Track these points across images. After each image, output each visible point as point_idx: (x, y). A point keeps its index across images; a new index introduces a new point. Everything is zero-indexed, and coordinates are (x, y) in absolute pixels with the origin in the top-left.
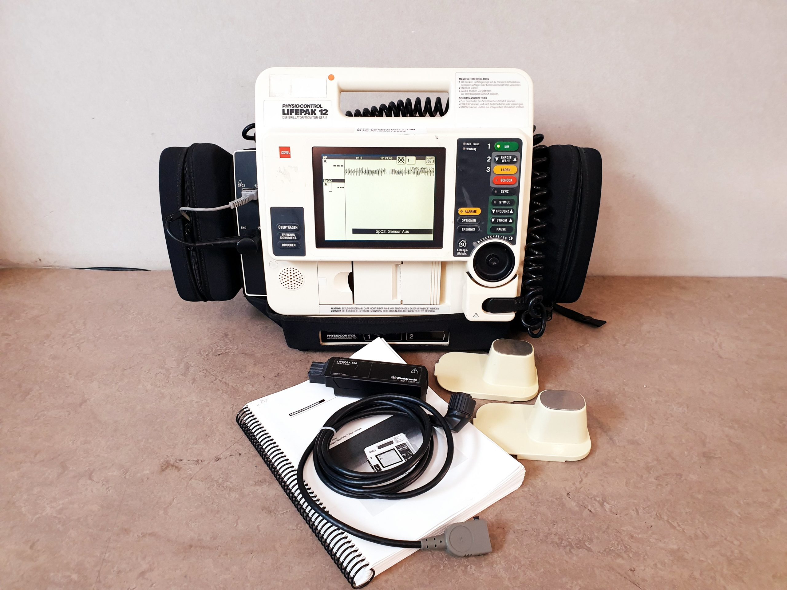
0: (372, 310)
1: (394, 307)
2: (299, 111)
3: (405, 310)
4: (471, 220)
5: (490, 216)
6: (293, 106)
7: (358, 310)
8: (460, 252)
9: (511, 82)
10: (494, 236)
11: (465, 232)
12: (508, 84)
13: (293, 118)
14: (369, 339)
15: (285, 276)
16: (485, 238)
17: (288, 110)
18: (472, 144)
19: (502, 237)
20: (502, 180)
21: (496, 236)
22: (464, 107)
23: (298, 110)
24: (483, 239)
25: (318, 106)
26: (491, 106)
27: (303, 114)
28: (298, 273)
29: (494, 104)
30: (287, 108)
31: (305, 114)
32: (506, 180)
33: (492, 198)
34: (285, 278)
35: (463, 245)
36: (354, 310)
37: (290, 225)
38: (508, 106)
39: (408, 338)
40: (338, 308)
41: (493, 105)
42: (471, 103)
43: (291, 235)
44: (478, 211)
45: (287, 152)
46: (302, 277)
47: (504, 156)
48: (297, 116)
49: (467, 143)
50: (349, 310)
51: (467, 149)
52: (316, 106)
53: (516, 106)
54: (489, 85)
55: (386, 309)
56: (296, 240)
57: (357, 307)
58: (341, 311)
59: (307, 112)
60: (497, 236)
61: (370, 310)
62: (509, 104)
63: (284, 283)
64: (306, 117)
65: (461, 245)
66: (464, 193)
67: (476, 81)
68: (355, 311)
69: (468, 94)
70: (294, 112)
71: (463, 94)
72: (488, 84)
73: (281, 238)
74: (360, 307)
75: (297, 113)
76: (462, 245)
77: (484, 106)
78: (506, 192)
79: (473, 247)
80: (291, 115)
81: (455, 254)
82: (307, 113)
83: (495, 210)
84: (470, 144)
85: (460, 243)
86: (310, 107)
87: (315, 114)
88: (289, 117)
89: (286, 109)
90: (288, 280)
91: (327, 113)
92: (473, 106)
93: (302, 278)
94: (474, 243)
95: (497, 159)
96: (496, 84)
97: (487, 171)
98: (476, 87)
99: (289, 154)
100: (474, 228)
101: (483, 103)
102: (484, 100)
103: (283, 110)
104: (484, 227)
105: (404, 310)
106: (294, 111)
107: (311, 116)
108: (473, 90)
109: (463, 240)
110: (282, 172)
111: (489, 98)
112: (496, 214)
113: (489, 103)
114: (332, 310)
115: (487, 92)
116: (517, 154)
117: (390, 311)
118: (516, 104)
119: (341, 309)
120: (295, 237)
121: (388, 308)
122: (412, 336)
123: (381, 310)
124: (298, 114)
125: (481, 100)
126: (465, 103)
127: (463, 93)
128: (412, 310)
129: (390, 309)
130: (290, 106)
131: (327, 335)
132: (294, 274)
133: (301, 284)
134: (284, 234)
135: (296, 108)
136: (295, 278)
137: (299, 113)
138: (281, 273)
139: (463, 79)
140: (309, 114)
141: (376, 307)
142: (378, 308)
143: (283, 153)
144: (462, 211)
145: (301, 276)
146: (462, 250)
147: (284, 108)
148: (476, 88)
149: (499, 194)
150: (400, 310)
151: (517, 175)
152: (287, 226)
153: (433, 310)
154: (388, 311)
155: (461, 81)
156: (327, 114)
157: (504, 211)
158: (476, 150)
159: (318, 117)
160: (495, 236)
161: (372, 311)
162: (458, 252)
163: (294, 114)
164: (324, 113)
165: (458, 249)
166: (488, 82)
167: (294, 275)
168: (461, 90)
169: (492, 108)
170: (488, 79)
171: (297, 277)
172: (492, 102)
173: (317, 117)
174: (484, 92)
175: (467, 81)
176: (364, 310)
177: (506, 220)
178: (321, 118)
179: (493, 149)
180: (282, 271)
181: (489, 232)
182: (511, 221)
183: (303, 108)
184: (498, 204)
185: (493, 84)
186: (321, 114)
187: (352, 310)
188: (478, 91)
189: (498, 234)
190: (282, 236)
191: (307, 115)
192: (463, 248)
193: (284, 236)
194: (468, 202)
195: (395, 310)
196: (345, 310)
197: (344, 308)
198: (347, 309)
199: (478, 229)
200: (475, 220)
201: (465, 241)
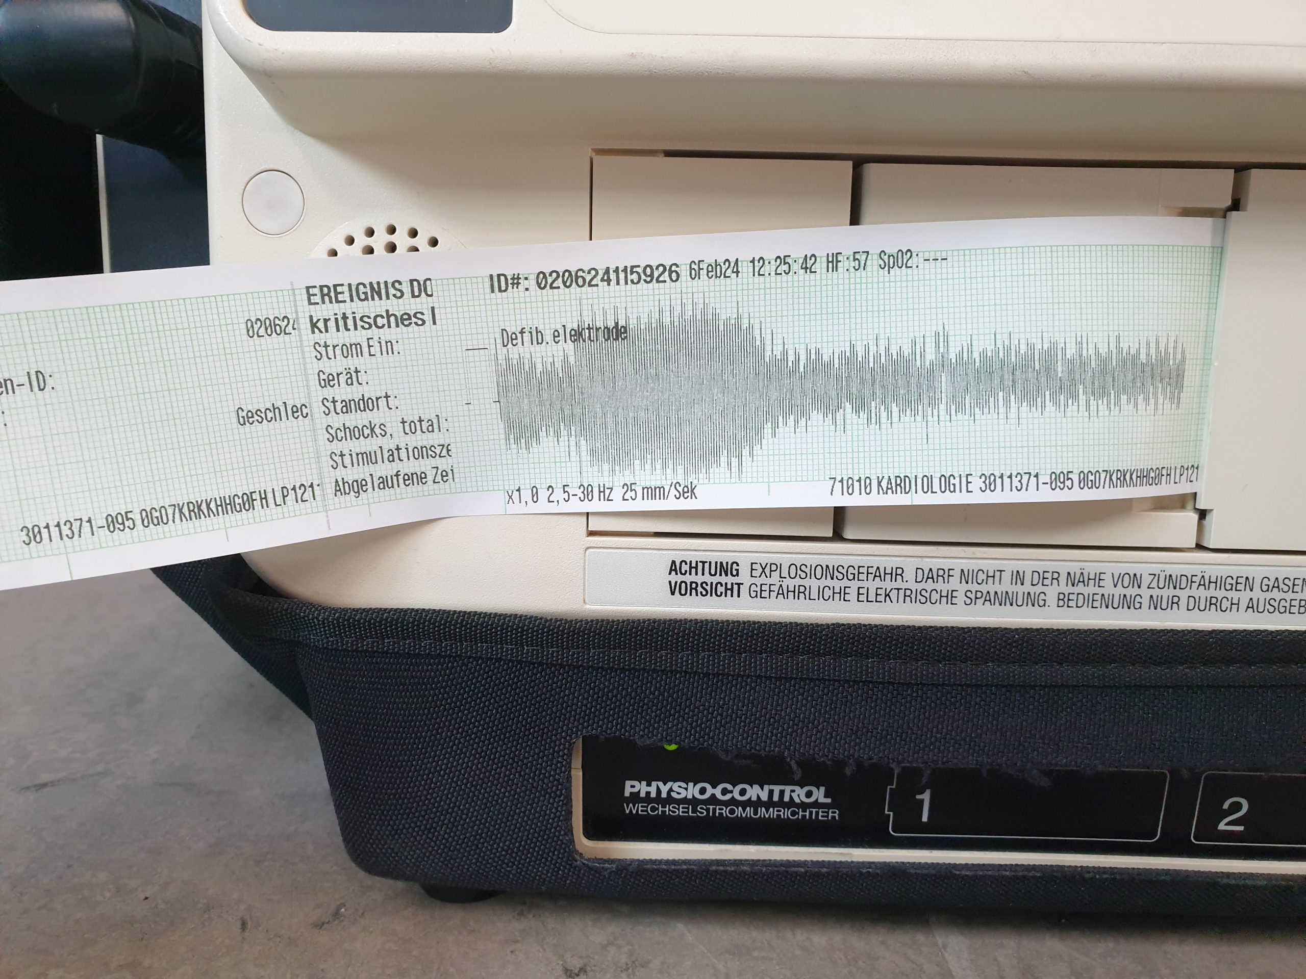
0: (974, 587)
1: (1146, 565)
3: (1220, 594)
7: (872, 585)
14: (925, 828)
36: (837, 584)
39: (1208, 830)
40: (724, 570)
50: (797, 581)
55: (1080, 588)
57: (866, 561)
58: (744, 590)
61: (964, 587)
68: (843, 594)
74: (889, 563)
105: (1212, 592)
114: (680, 578)
117: (1107, 603)
119: (744, 577)
121: (1098, 579)
122: (1236, 807)
123: (1039, 588)
128: (1276, 594)
129: (1108, 588)
131: (628, 783)
141: (1010, 566)
142: (1018, 577)
150: (1183, 595)
154: (1090, 601)
161: (972, 599)
176: (914, 586)
187: (823, 583)
195: (1145, 593)
196: (768, 581)
197: (767, 570)
198: (785, 573)
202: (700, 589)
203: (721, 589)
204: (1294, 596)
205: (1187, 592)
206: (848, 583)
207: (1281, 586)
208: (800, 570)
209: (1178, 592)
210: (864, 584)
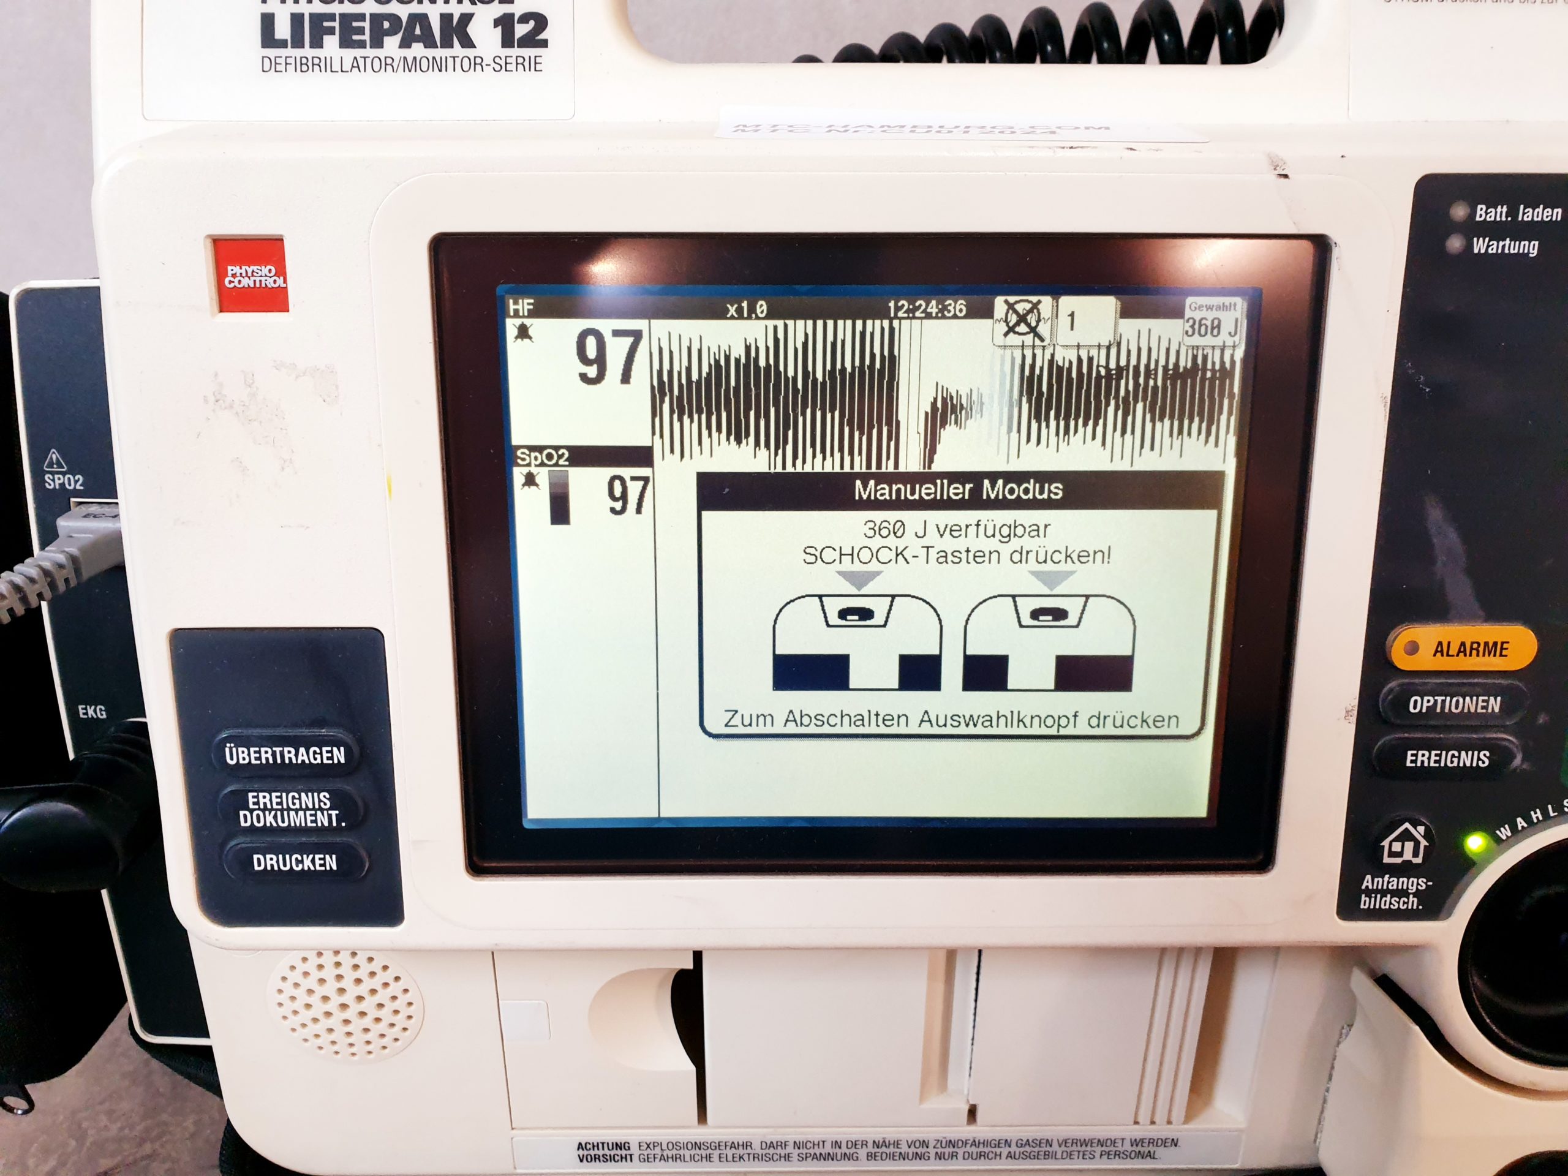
0: (805, 1151)
1: (931, 1134)
2: (366, 25)
3: (987, 1150)
4: (1470, 704)
7: (730, 1153)
8: (1384, 893)
11: (1424, 772)
13: (325, 65)
15: (310, 992)
16: (1545, 814)
17: (297, 20)
18: (1513, 212)
23: (361, 17)
24: (1536, 815)
27: (392, 43)
28: (382, 977)
30: (291, 7)
31: (405, 44)
34: (308, 1006)
35: (1408, 855)
36: (704, 1153)
37: (296, 743)
40: (618, 1146)
43: (307, 799)
44: (1520, 646)
45: (263, 275)
46: (403, 999)
48: (349, 54)
49: (1481, 209)
50: (674, 1152)
51: (1480, 246)
55: (884, 1149)
56: (340, 829)
57: (724, 1138)
58: (635, 1158)
59: (418, 31)
61: (797, 1151)
63: (306, 1030)
64: (410, 61)
65: (1392, 854)
66: (1433, 530)
68: (709, 1158)
70: (331, 31)
73: (246, 820)
74: (742, 1140)
75: (355, 37)
76: (1400, 854)
80: (316, 52)
81: (1348, 908)
82: (418, 39)
84: (1499, 213)
85: (1386, 843)
86: (433, 1)
87: (468, 43)
88: (304, 65)
89: (282, 11)
90: (328, 1014)
91: (542, 36)
93: (410, 1004)
94: (1475, 843)
99: (280, 282)
100: (1484, 754)
103: (268, 21)
104: (1549, 744)
105: (981, 1149)
106: (336, 24)
107: (439, 53)
109: (1407, 825)
110: (231, 407)
114: (586, 1152)
117: (903, 1157)
119: (634, 1150)
120: (334, 813)
121: (897, 1144)
123: (853, 1150)
124: (361, 45)
128: (1028, 1149)
129: (904, 1148)
132: (358, 981)
133: (405, 1029)
134: (264, 798)
135: (346, 6)
136: (368, 1004)
137: (367, 37)
138: (284, 979)
140: (430, 43)
141: (830, 1140)
142: (837, 1144)
143: (241, 276)
144: (1413, 648)
145: (399, 994)
146: (1394, 883)
150: (960, 1152)
152: (278, 750)
153: (1146, 1150)
154: (891, 1157)
156: (544, 44)
158: (1534, 253)
159: (488, 60)
161: (803, 1158)
162: (1369, 892)
163: (331, 42)
164: (526, 33)
165: (1369, 877)
167: (363, 989)
171: (377, 999)
173: (477, 63)
176: (760, 1152)
178: (502, 66)
180: (293, 968)
183: (395, 8)
186: (508, 41)
187: (693, 1152)
190: (251, 811)
191: (418, 49)
192: (1405, 870)
193: (265, 808)
194: (1460, 587)
195: (932, 1152)
196: (653, 1152)
197: (651, 1146)
198: (664, 1147)
199: (1515, 757)
200: (1495, 704)
201: (1419, 832)
202: (601, 1158)
203: (617, 1158)
204: (1041, 1149)
205: (963, 1149)
206: (712, 1152)
207: (1031, 1144)
208: (675, 1145)
209: (956, 1149)
210: (724, 1152)
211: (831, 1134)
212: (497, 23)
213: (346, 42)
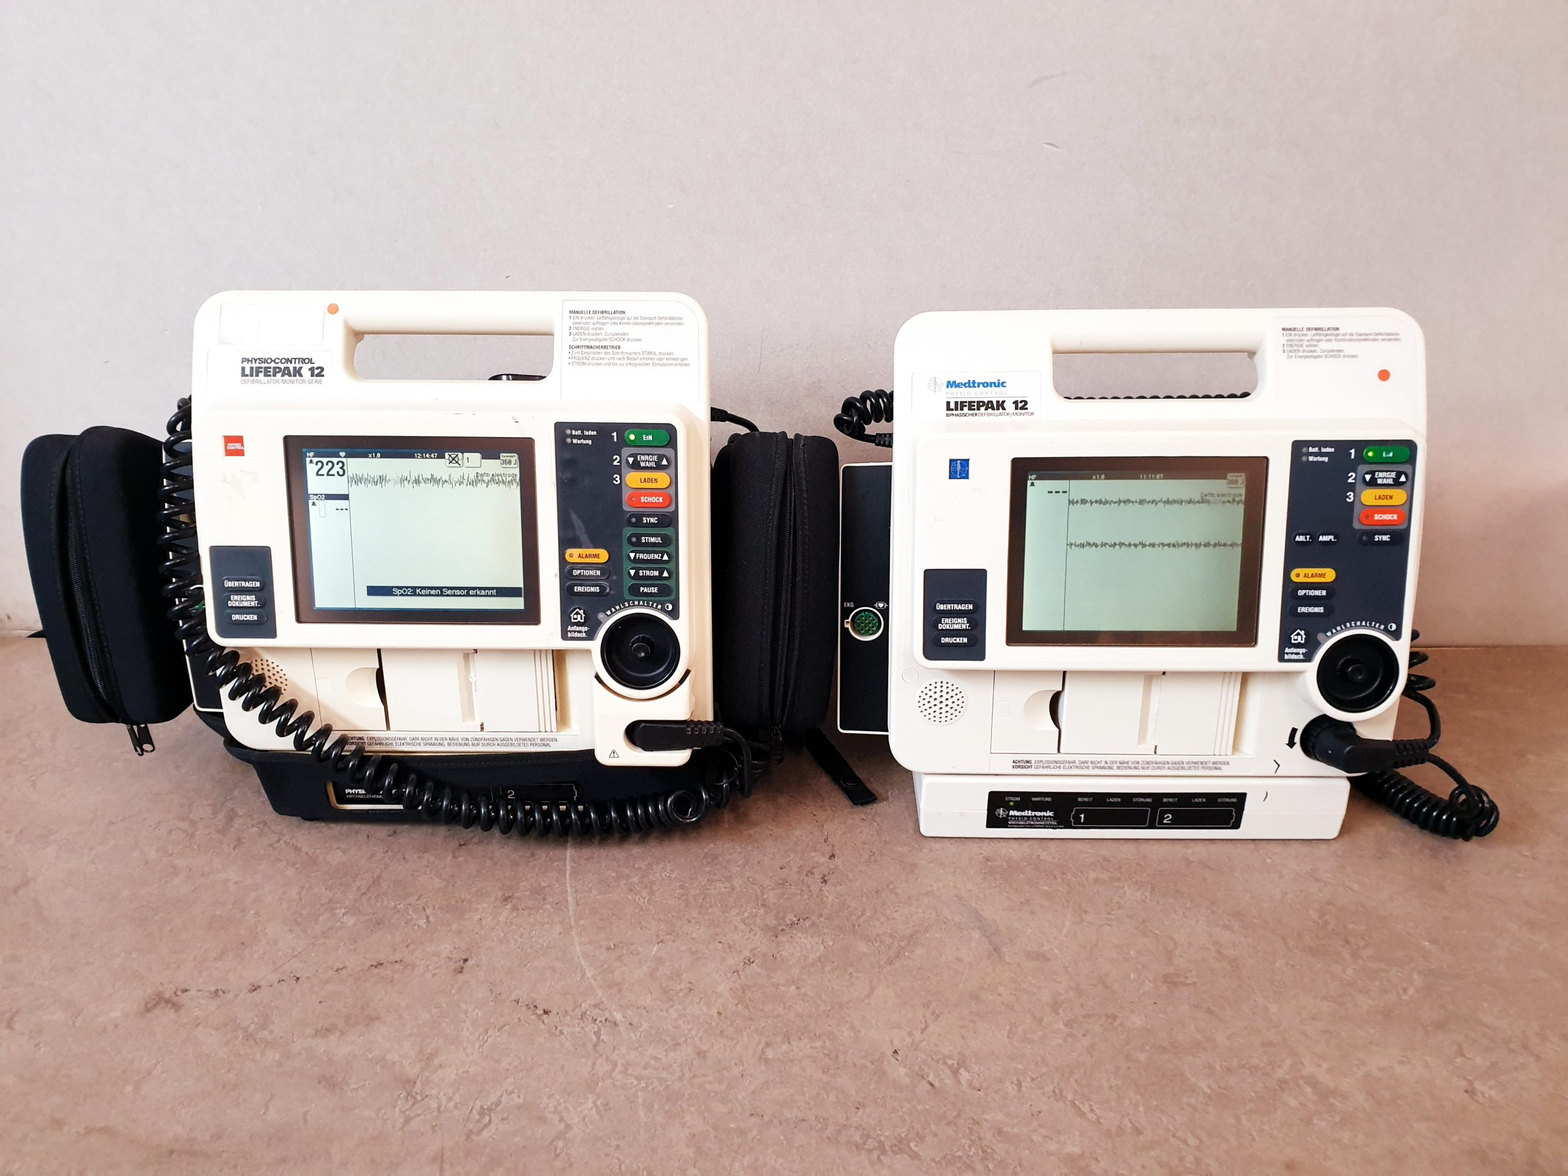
1: (469, 736)
2: (272, 370)
3: (490, 742)
4: (591, 573)
5: (627, 565)
6: (262, 361)
7: (400, 741)
8: (575, 632)
9: (666, 318)
10: (636, 603)
11: (580, 594)
12: (660, 321)
13: (260, 382)
16: (620, 607)
17: (252, 368)
18: (583, 432)
19: (653, 605)
20: (643, 499)
21: (641, 603)
22: (578, 363)
23: (270, 368)
24: (616, 607)
25: (307, 361)
26: (629, 362)
27: (279, 375)
28: (277, 669)
29: (635, 359)
30: (250, 365)
31: (283, 376)
32: (650, 499)
33: (628, 531)
35: (580, 619)
36: (391, 742)
37: (246, 580)
38: (661, 362)
39: (505, 798)
40: (360, 739)
41: (632, 360)
42: (592, 356)
43: (248, 598)
44: (603, 555)
45: (238, 446)
46: (284, 678)
47: (643, 454)
48: (267, 378)
49: (573, 431)
50: (380, 741)
51: (575, 441)
52: (303, 361)
53: (674, 362)
54: (625, 323)
55: (453, 741)
56: (257, 607)
57: (398, 735)
59: (287, 372)
60: (644, 603)
61: (424, 742)
62: (661, 359)
64: (283, 381)
65: (574, 619)
66: (575, 523)
67: (600, 315)
68: (392, 744)
69: (585, 340)
70: (261, 372)
71: (577, 340)
72: (624, 321)
73: (230, 604)
74: (402, 736)
75: (268, 374)
76: (577, 619)
77: (616, 361)
78: (653, 520)
79: (599, 624)
80: (257, 378)
81: (565, 636)
82: (287, 374)
83: (634, 554)
84: (579, 433)
85: (572, 615)
86: (291, 363)
87: (301, 375)
88: (253, 382)
89: (247, 366)
91: (322, 374)
92: (595, 361)
93: (286, 680)
94: (601, 616)
95: (631, 460)
96: (639, 321)
97: (615, 482)
98: (601, 326)
99: (242, 448)
100: (598, 588)
101: (613, 356)
102: (615, 350)
103: (243, 369)
104: (618, 585)
105: (487, 741)
106: (263, 370)
107: (293, 378)
108: (594, 331)
109: (577, 610)
110: (229, 483)
111: (626, 346)
112: (636, 561)
113: (625, 356)
115: (620, 337)
116: (669, 452)
117: (461, 744)
118: (674, 359)
119: (366, 741)
120: (256, 602)
121: (457, 739)
122: (511, 792)
123: (442, 741)
124: (270, 376)
125: (610, 350)
126: (580, 355)
127: (576, 337)
128: (504, 741)
129: (460, 741)
130: (256, 360)
131: (346, 790)
132: (269, 670)
134: (236, 597)
135: (266, 365)
137: (271, 374)
139: (577, 312)
140: (290, 376)
141: (434, 737)
142: (436, 739)
143: (231, 446)
144: (571, 556)
145: (282, 676)
146: (578, 629)
147: (245, 364)
148: (600, 329)
149: (639, 524)
150: (481, 742)
151: (672, 491)
152: (240, 582)
153: (546, 743)
154: (456, 744)
155: (572, 315)
156: (323, 376)
157: (651, 556)
158: (590, 444)
159: (307, 380)
160: (639, 603)
161: (425, 745)
164: (318, 372)
165: (569, 627)
166: (623, 318)
167: (270, 674)
168: (574, 331)
169: (629, 366)
170: (624, 312)
171: (275, 677)
172: (629, 354)
173: (304, 381)
174: (616, 337)
175: (583, 315)
176: (409, 742)
177: (656, 573)
178: (310, 382)
179: (623, 442)
181: (627, 596)
182: (666, 574)
183: (280, 365)
184: (639, 543)
185: (633, 321)
186: (312, 375)
187: (387, 742)
188: (604, 334)
189: (644, 598)
190: (232, 601)
191: (286, 377)
192: (579, 624)
193: (236, 601)
194: (584, 538)
199: (606, 589)
200: (599, 573)
201: (581, 612)
205: (483, 742)
206: (397, 741)
209: (479, 742)
211: (434, 735)
212: (309, 369)
213: (266, 375)
